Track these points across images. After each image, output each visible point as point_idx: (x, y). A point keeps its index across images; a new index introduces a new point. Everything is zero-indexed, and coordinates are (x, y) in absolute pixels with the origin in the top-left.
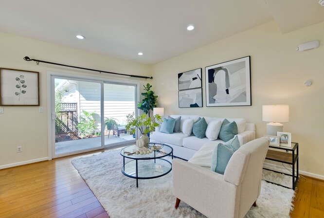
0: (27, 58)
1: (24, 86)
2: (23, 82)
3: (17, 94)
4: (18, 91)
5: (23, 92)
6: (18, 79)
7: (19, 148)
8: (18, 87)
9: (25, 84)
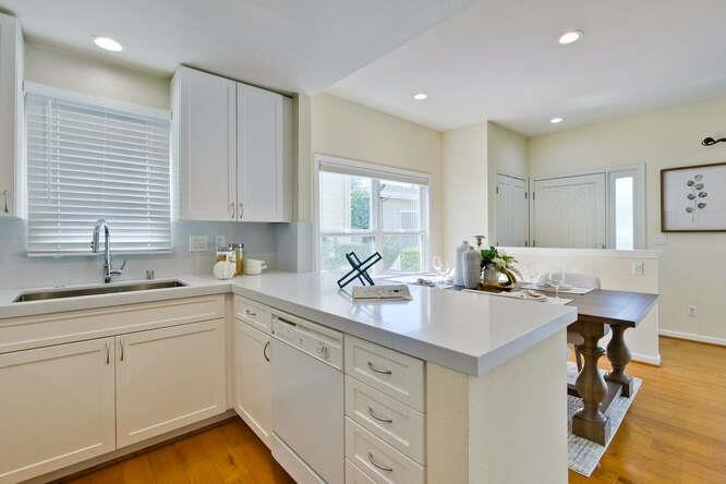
0: (708, 141)
1: (702, 195)
2: (700, 187)
3: (689, 210)
4: (692, 204)
5: (701, 206)
6: (691, 184)
7: (692, 309)
8: (691, 197)
9: (703, 190)
